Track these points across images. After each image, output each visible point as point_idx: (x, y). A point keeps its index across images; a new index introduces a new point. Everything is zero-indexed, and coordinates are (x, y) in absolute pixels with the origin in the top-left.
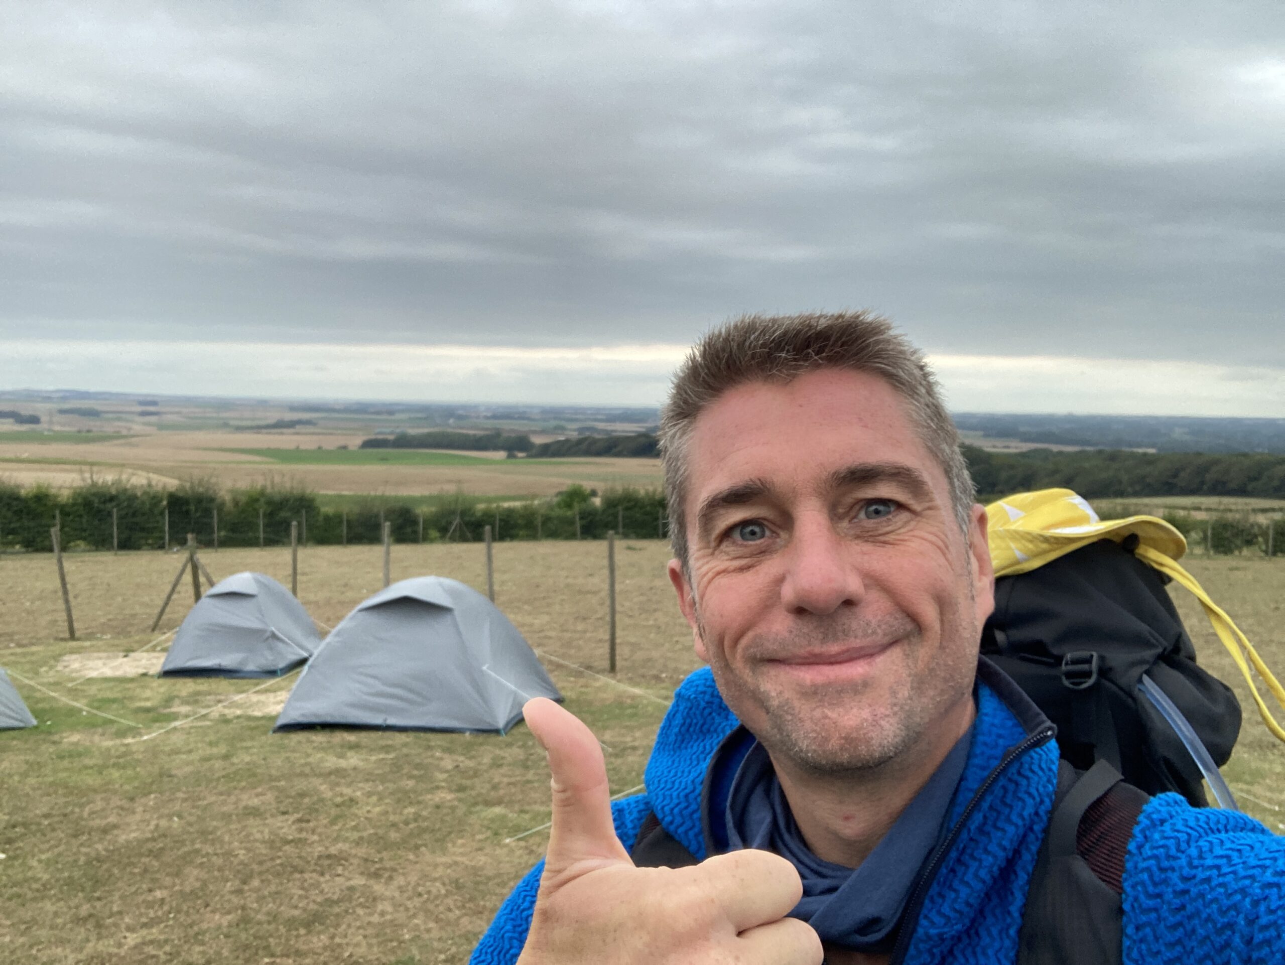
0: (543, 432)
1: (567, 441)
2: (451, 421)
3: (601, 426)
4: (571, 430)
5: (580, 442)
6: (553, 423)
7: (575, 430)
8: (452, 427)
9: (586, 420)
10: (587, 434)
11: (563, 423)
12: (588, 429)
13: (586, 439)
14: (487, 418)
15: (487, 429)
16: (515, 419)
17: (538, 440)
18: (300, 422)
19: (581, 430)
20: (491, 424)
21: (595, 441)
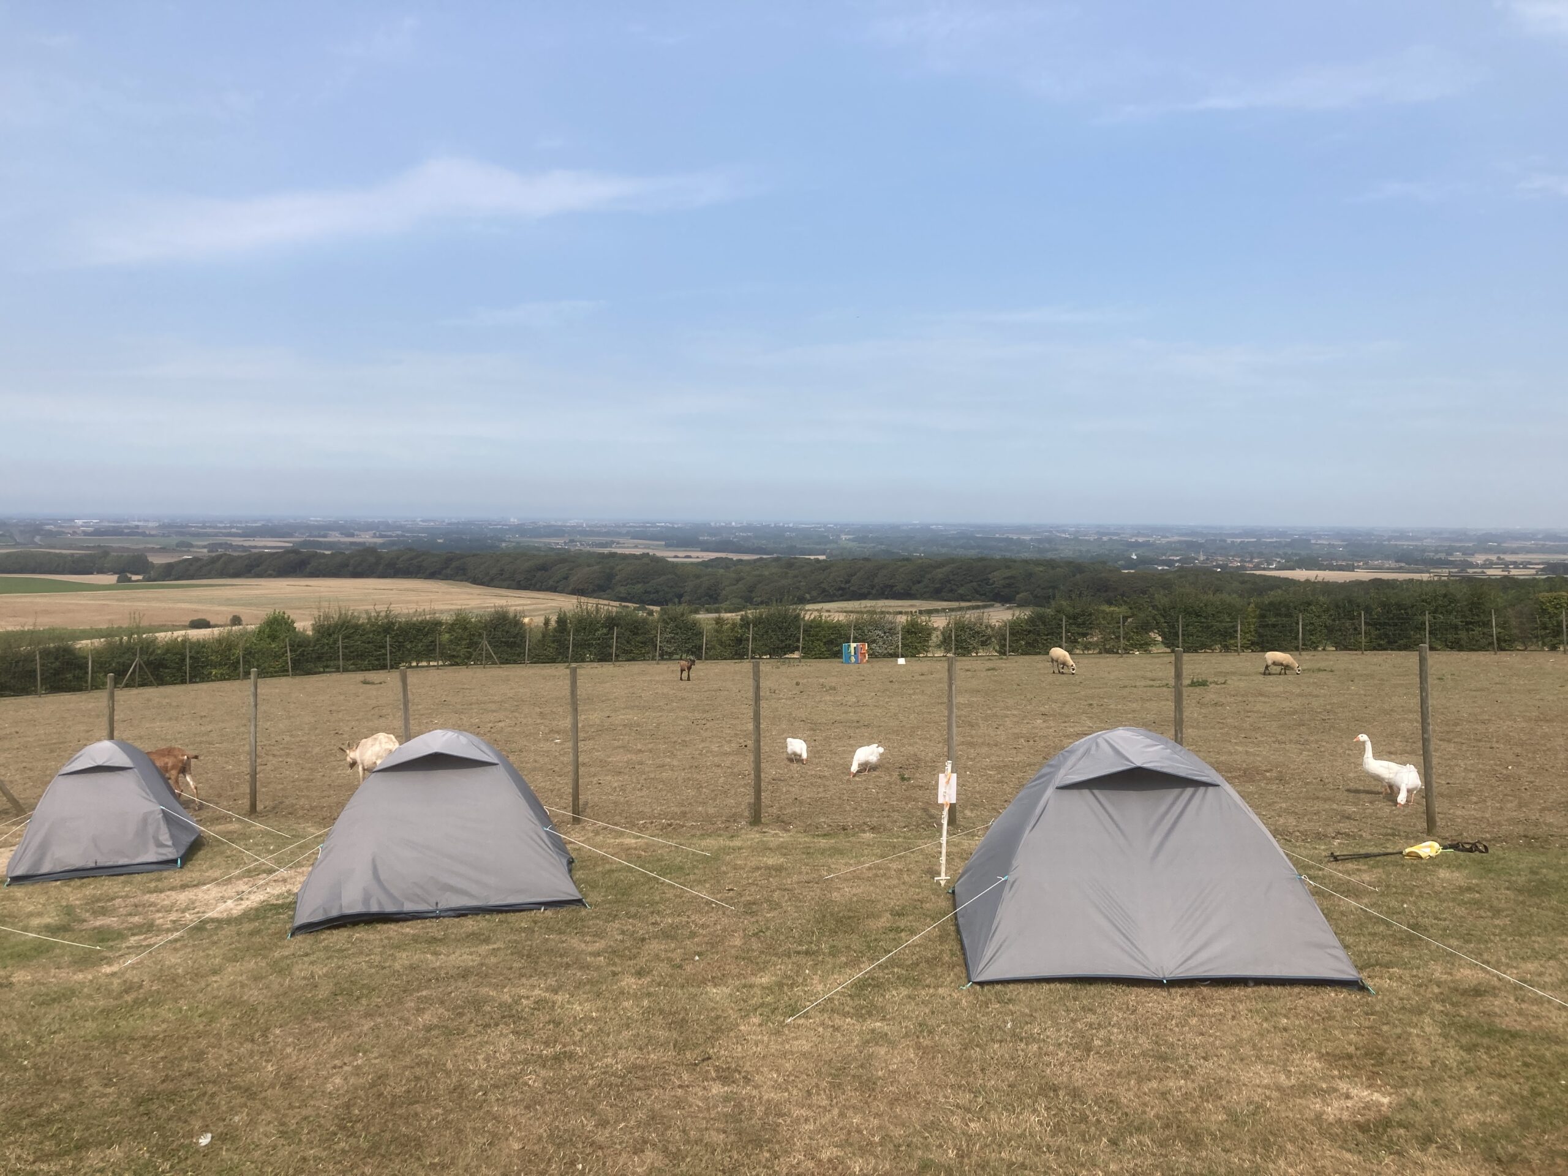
0: (163, 550)
1: (196, 560)
2: (37, 539)
3: (237, 541)
4: (199, 547)
5: (213, 561)
6: (174, 540)
7: (204, 547)
8: (39, 547)
9: (216, 535)
10: (220, 551)
11: (188, 539)
12: (220, 545)
13: (219, 557)
14: (85, 533)
15: (88, 548)
16: (128, 534)
17: (158, 560)
19: (212, 547)
20: (95, 541)
21: (232, 559)
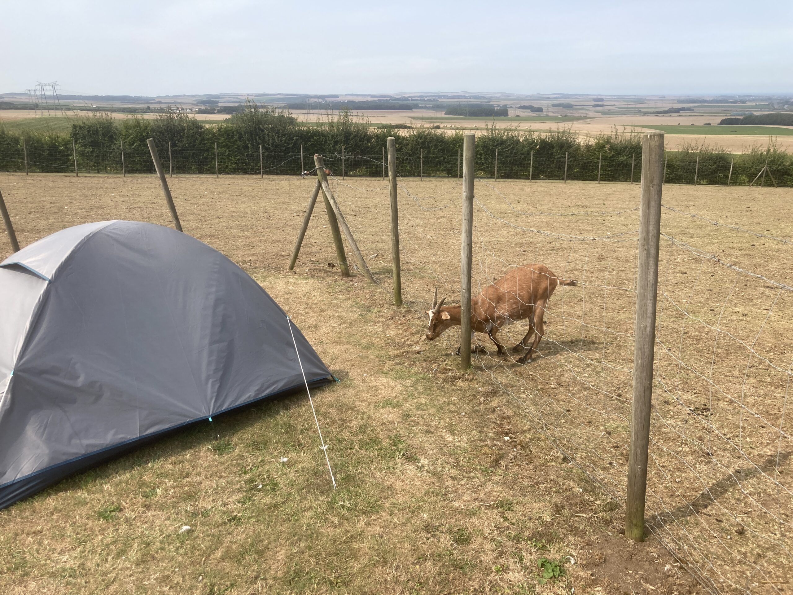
18: (683, 109)
